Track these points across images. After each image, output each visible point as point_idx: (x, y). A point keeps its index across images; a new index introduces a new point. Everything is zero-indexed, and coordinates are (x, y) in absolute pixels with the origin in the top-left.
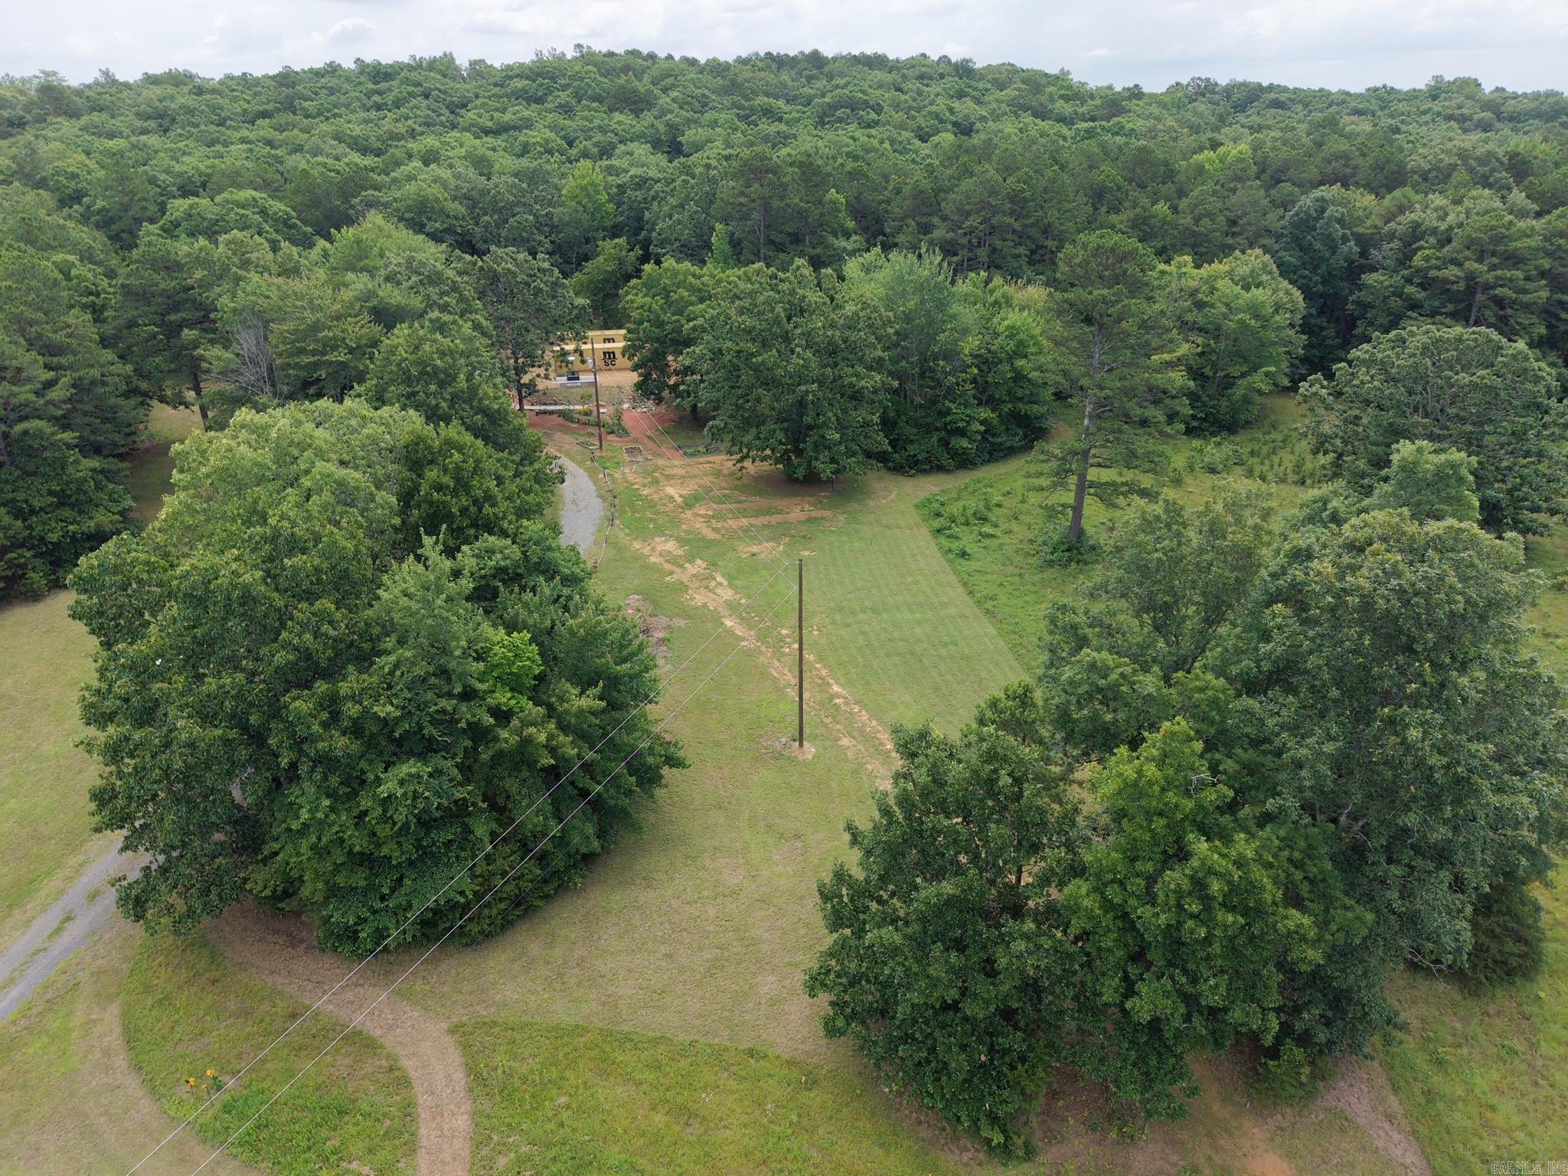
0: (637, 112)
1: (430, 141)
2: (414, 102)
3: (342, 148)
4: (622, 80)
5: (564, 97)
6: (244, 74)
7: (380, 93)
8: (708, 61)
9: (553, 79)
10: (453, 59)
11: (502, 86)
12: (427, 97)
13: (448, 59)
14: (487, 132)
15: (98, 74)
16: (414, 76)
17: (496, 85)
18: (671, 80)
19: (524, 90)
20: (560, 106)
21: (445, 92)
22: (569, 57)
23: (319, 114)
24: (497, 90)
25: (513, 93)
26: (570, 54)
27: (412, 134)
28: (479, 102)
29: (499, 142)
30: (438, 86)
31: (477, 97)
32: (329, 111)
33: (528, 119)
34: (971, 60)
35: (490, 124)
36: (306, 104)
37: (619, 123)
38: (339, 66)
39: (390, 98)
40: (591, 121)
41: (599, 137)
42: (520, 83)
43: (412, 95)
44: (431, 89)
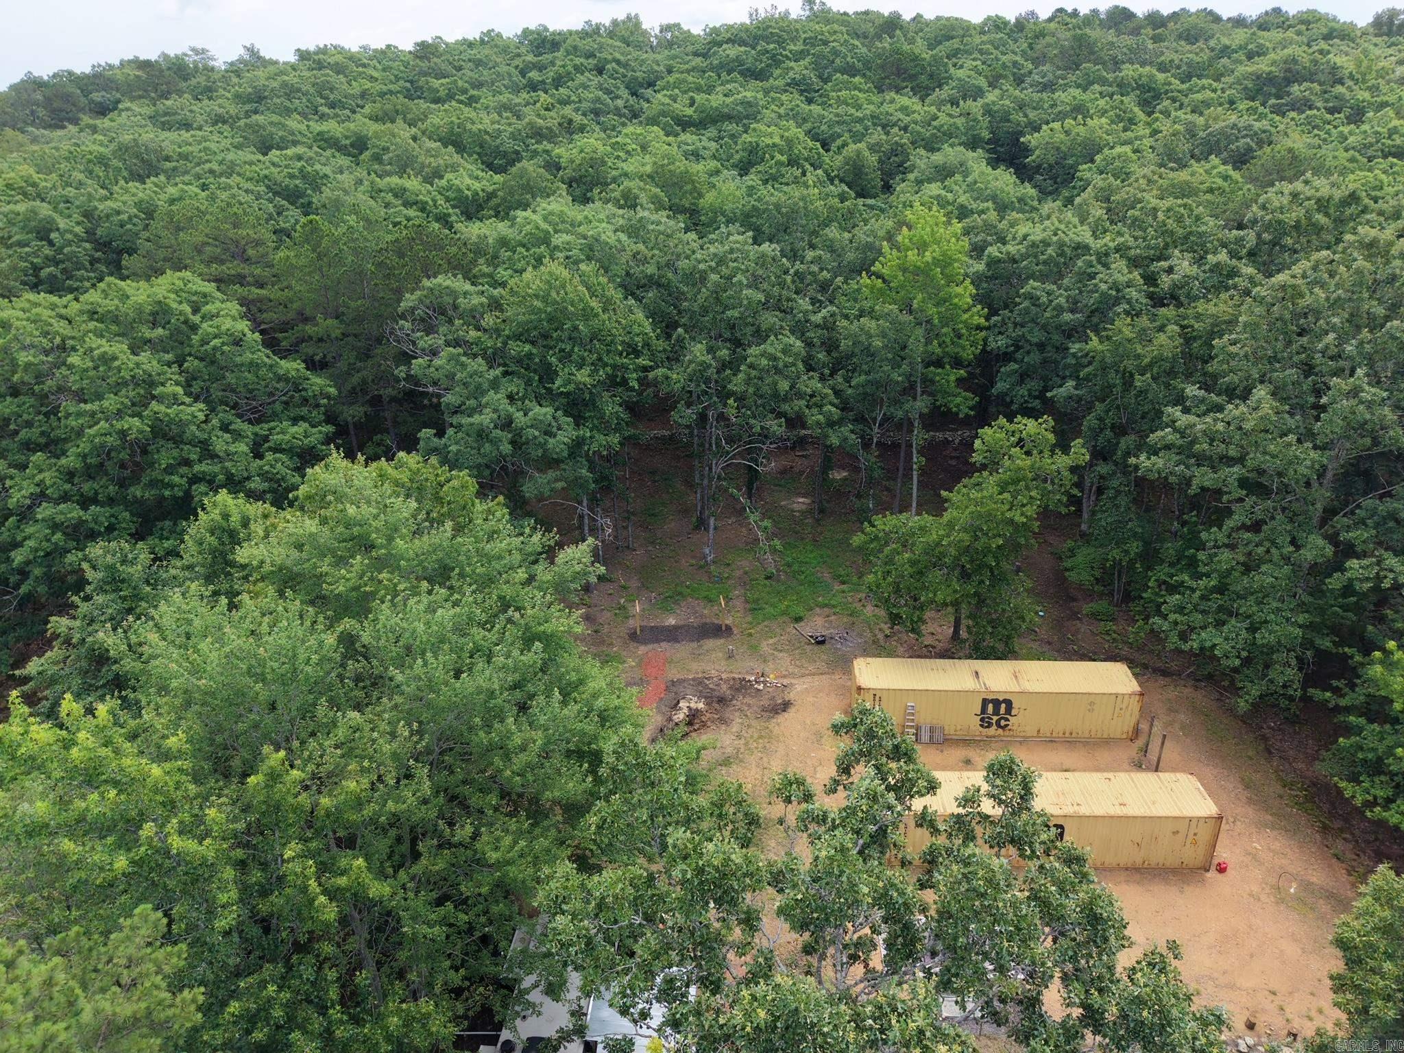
0: (922, 92)
1: (593, 142)
2: (580, 79)
4: (886, 43)
5: (799, 69)
6: (389, 46)
7: (541, 68)
9: (781, 42)
10: (638, 24)
11: (705, 56)
12: (600, 71)
13: (633, 23)
14: (685, 124)
15: (242, 51)
16: (587, 45)
17: (696, 54)
18: (955, 44)
19: (739, 61)
20: (794, 83)
21: (626, 65)
22: (793, 16)
23: (450, 97)
24: (698, 61)
25: (722, 66)
26: (797, 13)
27: (569, 128)
28: (671, 79)
29: (705, 143)
30: (618, 56)
31: (670, 72)
32: (465, 91)
33: (747, 104)
35: (689, 111)
36: (436, 83)
37: (904, 109)
38: (499, 34)
39: (550, 74)
40: (859, 107)
41: (877, 135)
42: (733, 51)
43: (579, 69)
44: (607, 61)
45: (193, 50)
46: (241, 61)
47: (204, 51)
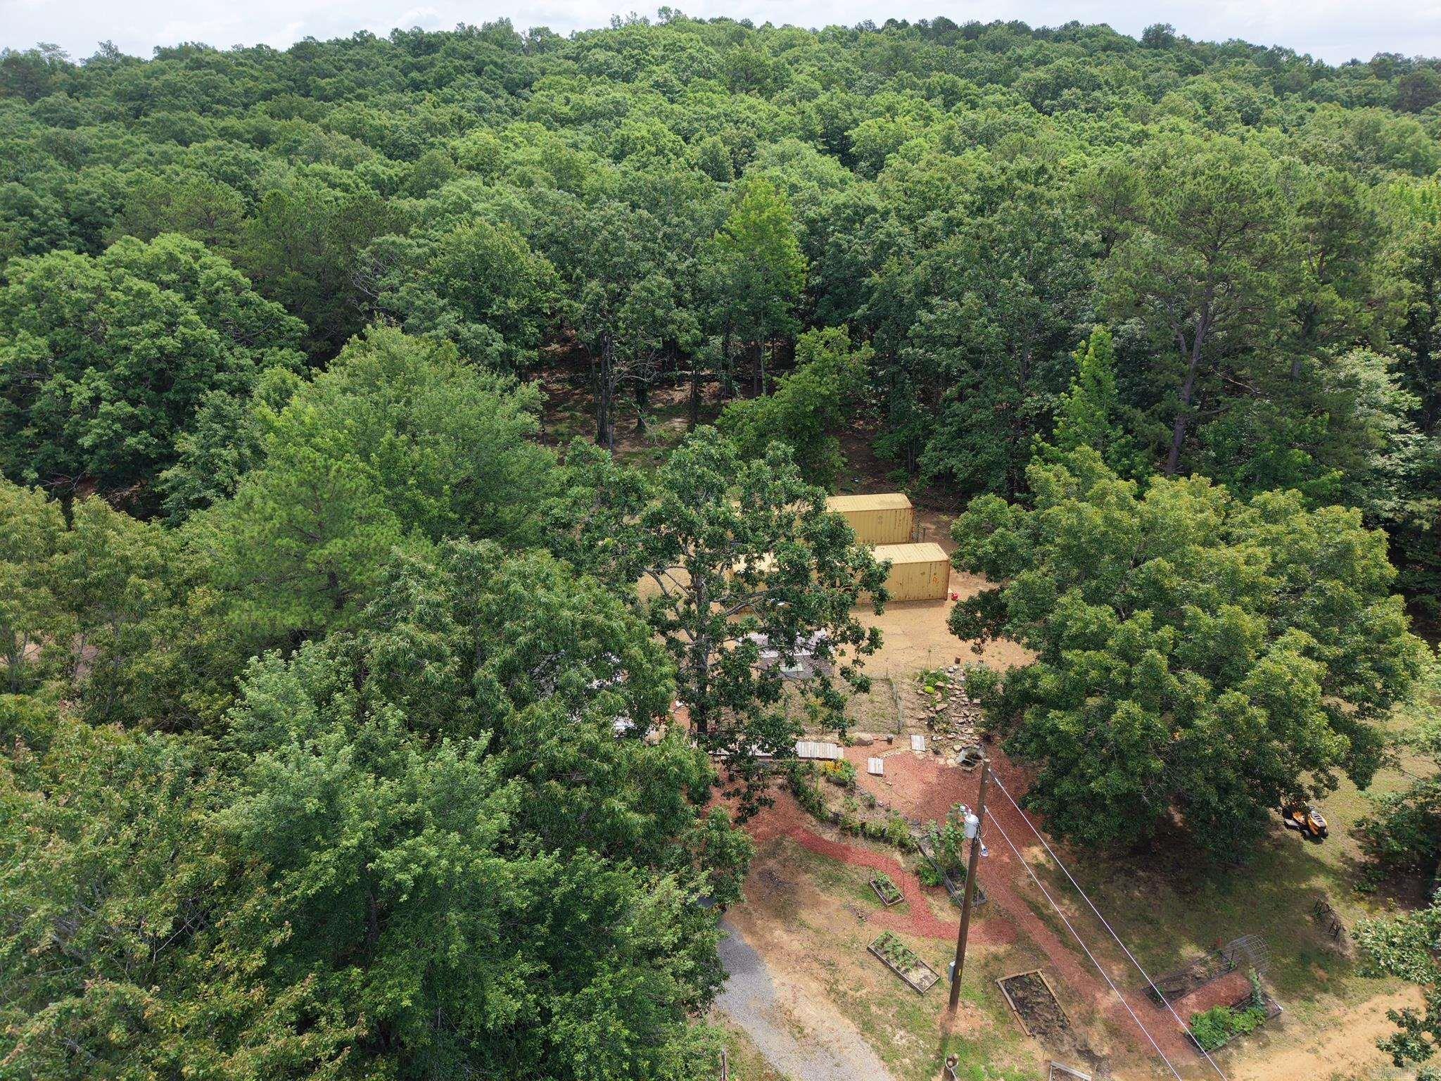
0: (767, 93)
1: (483, 136)
2: (461, 79)
3: (358, 147)
4: (736, 51)
5: (661, 72)
6: (260, 46)
7: (420, 69)
8: (827, 28)
9: (643, 48)
10: (509, 28)
11: (576, 59)
12: (479, 72)
13: (505, 27)
14: (564, 121)
15: (99, 49)
16: (463, 47)
17: (567, 58)
18: (795, 52)
19: (607, 64)
20: (657, 85)
21: (502, 67)
22: (653, 23)
23: (339, 94)
24: (569, 64)
25: (591, 69)
26: (655, 20)
27: (461, 125)
28: (546, 80)
29: (582, 136)
30: (494, 58)
31: (543, 73)
32: (351, 90)
33: (617, 103)
34: (1168, 26)
35: (566, 109)
36: (323, 82)
37: (750, 108)
38: (372, 36)
39: (430, 75)
40: (711, 105)
42: (601, 56)
43: (460, 70)
44: (485, 63)
45: (42, 46)
46: (98, 58)
47: (55, 47)
